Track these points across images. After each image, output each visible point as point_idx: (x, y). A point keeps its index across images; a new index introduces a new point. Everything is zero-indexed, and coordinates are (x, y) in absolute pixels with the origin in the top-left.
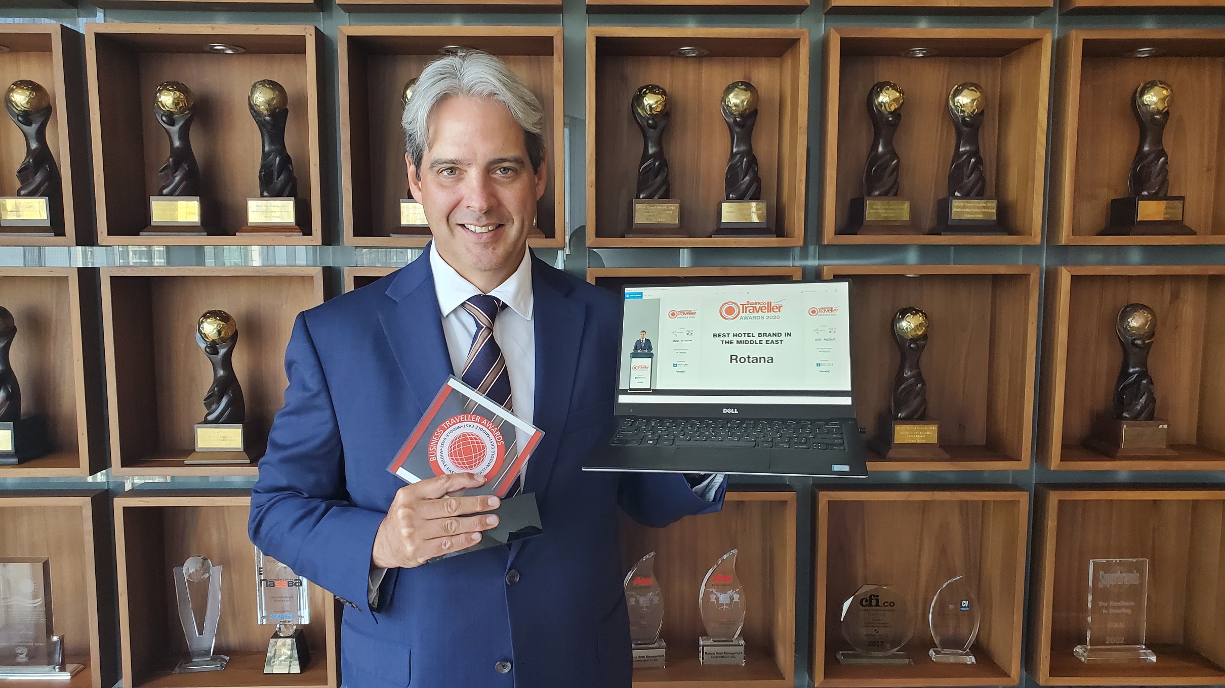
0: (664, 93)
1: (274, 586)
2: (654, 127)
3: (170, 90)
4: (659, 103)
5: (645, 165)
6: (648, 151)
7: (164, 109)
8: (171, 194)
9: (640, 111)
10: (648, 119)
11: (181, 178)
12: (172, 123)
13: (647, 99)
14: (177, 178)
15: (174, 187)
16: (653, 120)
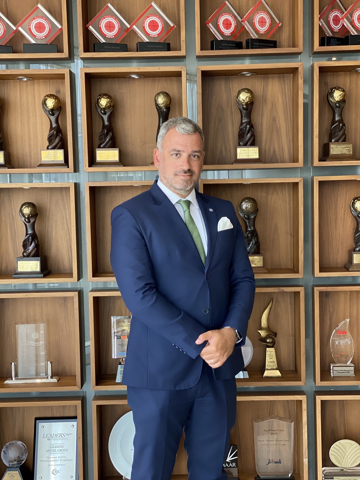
0: (343, 91)
1: (120, 339)
2: (339, 107)
3: (105, 98)
4: (342, 95)
5: (334, 126)
6: (335, 119)
7: (102, 107)
8: (104, 147)
9: (331, 99)
10: (336, 104)
11: (109, 139)
12: (105, 114)
13: (335, 94)
14: (107, 140)
15: (106, 143)
16: (339, 104)
